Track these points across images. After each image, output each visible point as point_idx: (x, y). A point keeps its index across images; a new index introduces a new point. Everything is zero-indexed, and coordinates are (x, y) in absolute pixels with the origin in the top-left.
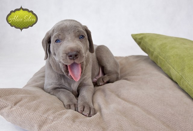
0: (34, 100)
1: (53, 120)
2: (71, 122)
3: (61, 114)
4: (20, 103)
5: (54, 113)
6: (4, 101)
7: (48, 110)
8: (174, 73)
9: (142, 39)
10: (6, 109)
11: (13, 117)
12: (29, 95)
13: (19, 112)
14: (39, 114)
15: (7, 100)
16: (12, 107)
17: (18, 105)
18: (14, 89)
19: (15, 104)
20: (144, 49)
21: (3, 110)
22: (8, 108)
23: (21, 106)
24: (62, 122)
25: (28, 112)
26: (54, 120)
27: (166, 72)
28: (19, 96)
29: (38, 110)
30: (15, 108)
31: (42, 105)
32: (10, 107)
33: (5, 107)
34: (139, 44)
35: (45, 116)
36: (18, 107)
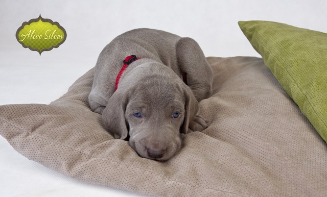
0: (63, 124)
1: (90, 155)
2: (118, 160)
3: (104, 148)
4: (41, 128)
5: (92, 144)
6: (15, 125)
7: (83, 140)
8: (296, 90)
9: (253, 30)
10: (19, 137)
11: (30, 150)
12: (56, 116)
13: (39, 142)
14: (69, 146)
15: (20, 123)
16: (28, 135)
17: (37, 131)
18: (32, 105)
19: (33, 130)
20: (256, 47)
21: (15, 139)
22: (22, 135)
23: (42, 133)
24: (103, 159)
25: (52, 143)
26: (93, 156)
27: (285, 87)
28: (40, 117)
29: (68, 140)
30: (33, 136)
31: (76, 131)
32: (24, 134)
33: (18, 134)
34: (250, 38)
35: (79, 149)
36: (38, 135)
